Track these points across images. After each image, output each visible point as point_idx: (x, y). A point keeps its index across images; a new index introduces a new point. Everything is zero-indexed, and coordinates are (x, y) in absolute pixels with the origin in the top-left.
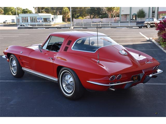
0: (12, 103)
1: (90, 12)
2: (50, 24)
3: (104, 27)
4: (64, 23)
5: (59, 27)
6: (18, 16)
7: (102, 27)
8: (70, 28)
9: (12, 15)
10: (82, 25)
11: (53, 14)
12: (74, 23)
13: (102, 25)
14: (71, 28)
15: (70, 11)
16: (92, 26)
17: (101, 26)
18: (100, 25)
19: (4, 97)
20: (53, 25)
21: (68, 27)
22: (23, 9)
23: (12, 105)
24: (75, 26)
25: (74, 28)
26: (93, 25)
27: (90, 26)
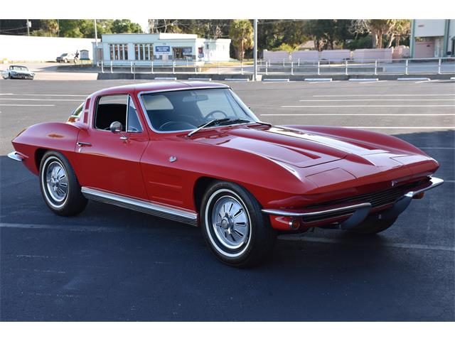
0: (68, 287)
1: (316, 29)
2: (190, 66)
3: (358, 77)
4: (236, 64)
5: (218, 75)
6: (99, 40)
7: (349, 77)
8: (250, 77)
9: (84, 37)
10: (289, 70)
11: (204, 34)
12: (263, 63)
13: (350, 69)
14: (255, 79)
15: (253, 26)
16: (319, 74)
17: (347, 74)
18: (345, 71)
19: (48, 269)
20: (200, 69)
21: (245, 76)
22: (115, 20)
23: (69, 293)
24: (267, 73)
25: (262, 80)
26: (322, 70)
27: (314, 73)
